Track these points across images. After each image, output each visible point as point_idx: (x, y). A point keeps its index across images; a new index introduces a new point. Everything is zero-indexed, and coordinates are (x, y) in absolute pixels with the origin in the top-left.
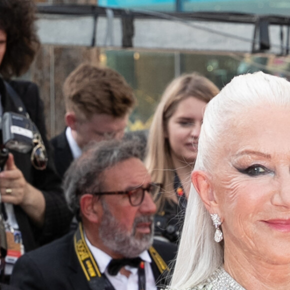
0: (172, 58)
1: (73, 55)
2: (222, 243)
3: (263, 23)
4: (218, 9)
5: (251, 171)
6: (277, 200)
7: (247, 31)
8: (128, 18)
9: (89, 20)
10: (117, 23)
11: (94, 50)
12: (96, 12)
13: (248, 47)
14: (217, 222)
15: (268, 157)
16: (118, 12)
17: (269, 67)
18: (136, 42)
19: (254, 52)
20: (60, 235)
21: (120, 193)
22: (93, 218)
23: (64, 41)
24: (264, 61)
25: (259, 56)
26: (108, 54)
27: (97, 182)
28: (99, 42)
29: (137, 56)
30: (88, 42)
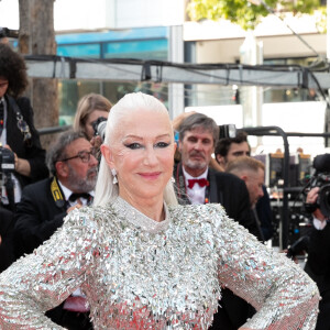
0: (98, 84)
1: (43, 82)
2: (117, 184)
3: (147, 65)
4: (124, 57)
5: (132, 146)
6: (146, 162)
7: (138, 69)
8: (73, 62)
9: (51, 64)
10: (67, 65)
11: (54, 80)
12: (55, 59)
13: (139, 78)
14: (114, 173)
15: (142, 139)
16: (68, 59)
17: (152, 89)
18: (78, 75)
19: (142, 80)
20: (44, 178)
21: (76, 157)
22: (64, 174)
23: (38, 75)
24: (149, 86)
25: (145, 83)
26: (63, 82)
27: (63, 154)
28: (57, 75)
29: (79, 83)
30: (51, 75)
